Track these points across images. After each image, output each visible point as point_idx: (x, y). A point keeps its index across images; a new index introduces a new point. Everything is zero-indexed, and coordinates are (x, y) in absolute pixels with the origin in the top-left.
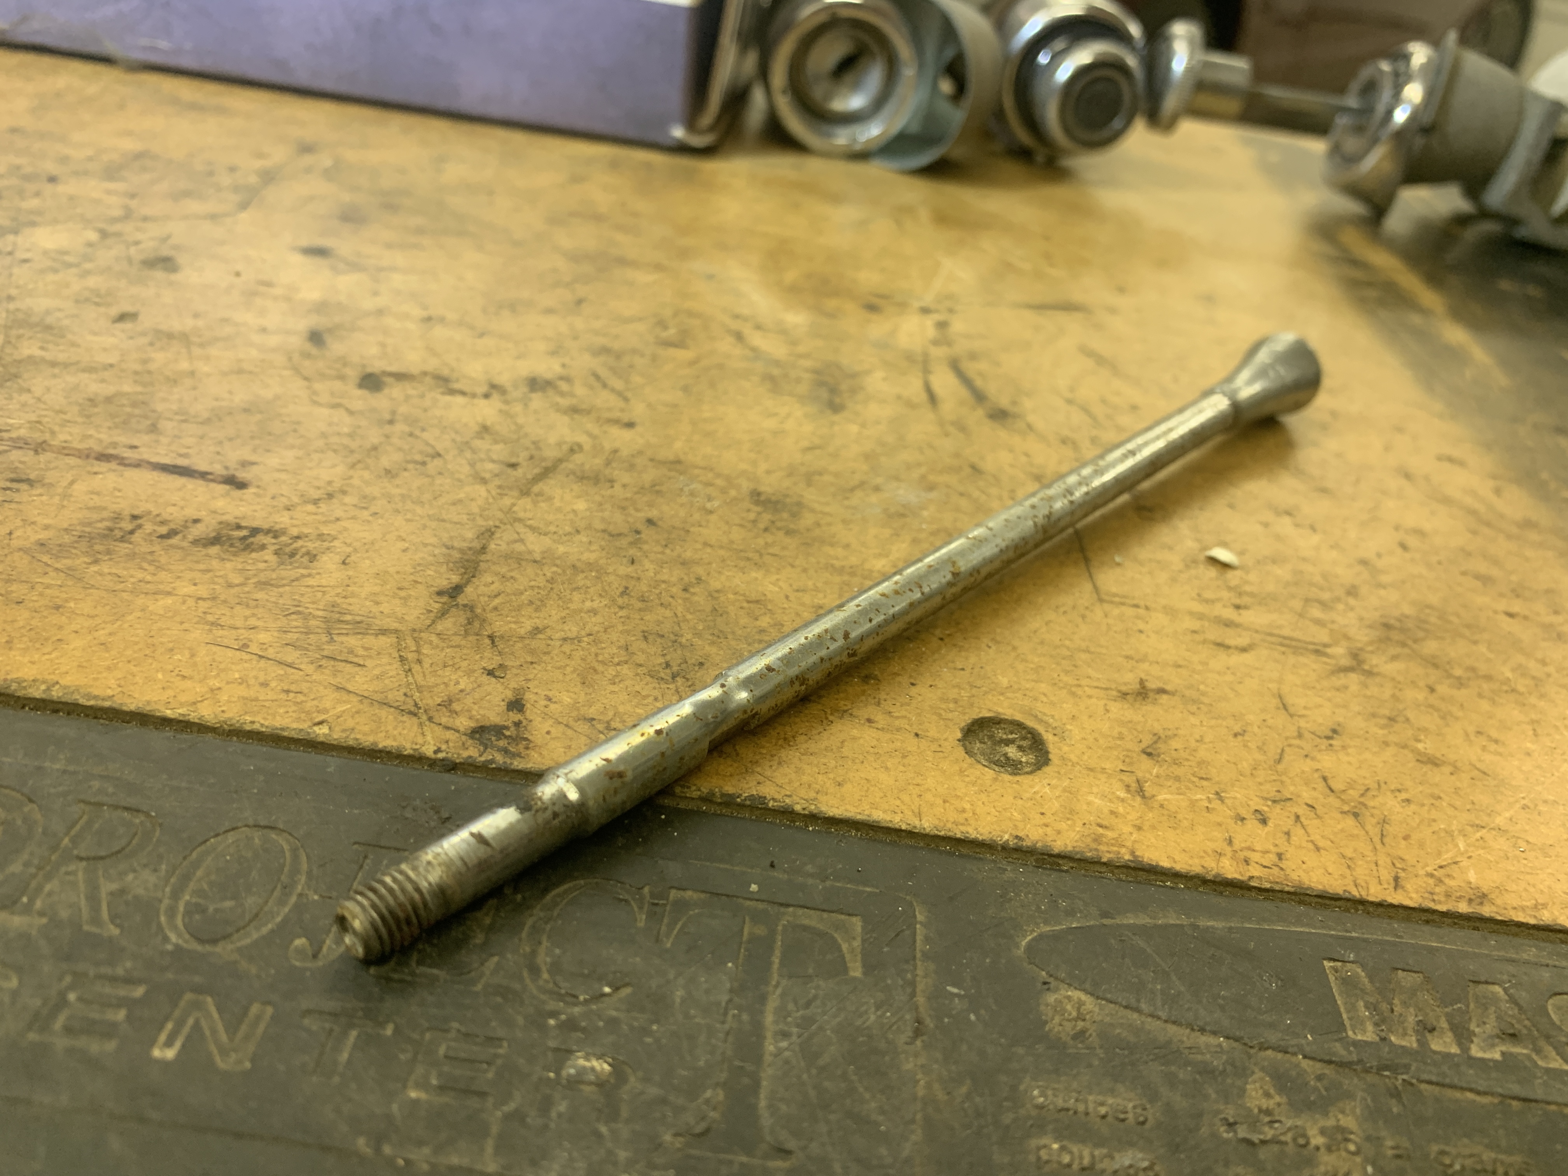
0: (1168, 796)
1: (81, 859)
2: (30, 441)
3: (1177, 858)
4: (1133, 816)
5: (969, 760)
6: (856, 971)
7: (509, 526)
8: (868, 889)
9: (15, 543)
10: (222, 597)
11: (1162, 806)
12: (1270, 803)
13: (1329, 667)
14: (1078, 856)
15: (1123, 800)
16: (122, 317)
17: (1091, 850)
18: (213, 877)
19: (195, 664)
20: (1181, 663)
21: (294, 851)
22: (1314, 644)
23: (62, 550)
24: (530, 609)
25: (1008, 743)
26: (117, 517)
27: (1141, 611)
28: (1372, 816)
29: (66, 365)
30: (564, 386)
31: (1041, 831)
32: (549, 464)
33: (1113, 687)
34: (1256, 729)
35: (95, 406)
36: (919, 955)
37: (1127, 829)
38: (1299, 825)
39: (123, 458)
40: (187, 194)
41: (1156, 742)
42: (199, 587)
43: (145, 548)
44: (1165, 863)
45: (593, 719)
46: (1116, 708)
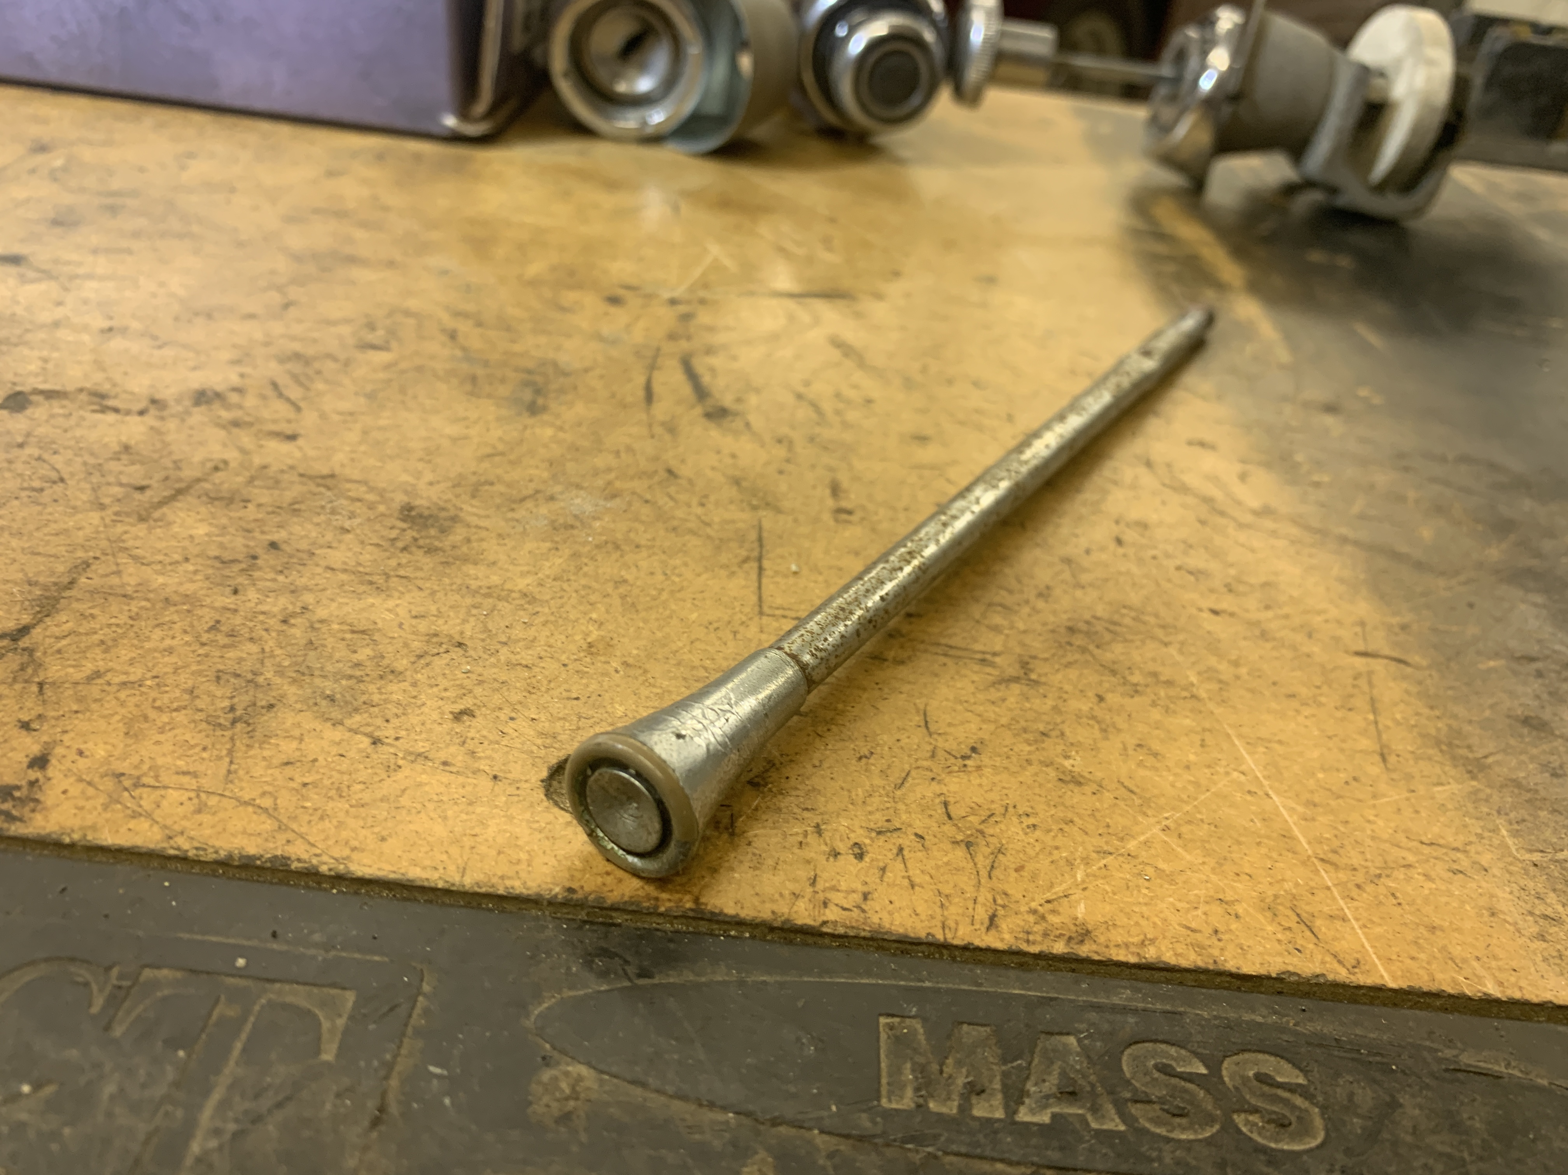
0: (761, 832)
5: (546, 803)
6: (329, 1053)
7: (110, 557)
8: (378, 959)
11: (750, 844)
12: (874, 834)
13: (991, 678)
14: (634, 908)
17: (649, 899)
22: (984, 653)
24: (98, 650)
28: (988, 845)
30: (234, 398)
32: (182, 485)
34: (885, 751)
36: (410, 1032)
38: (900, 857)
41: (767, 770)
44: (731, 910)
45: (123, 774)
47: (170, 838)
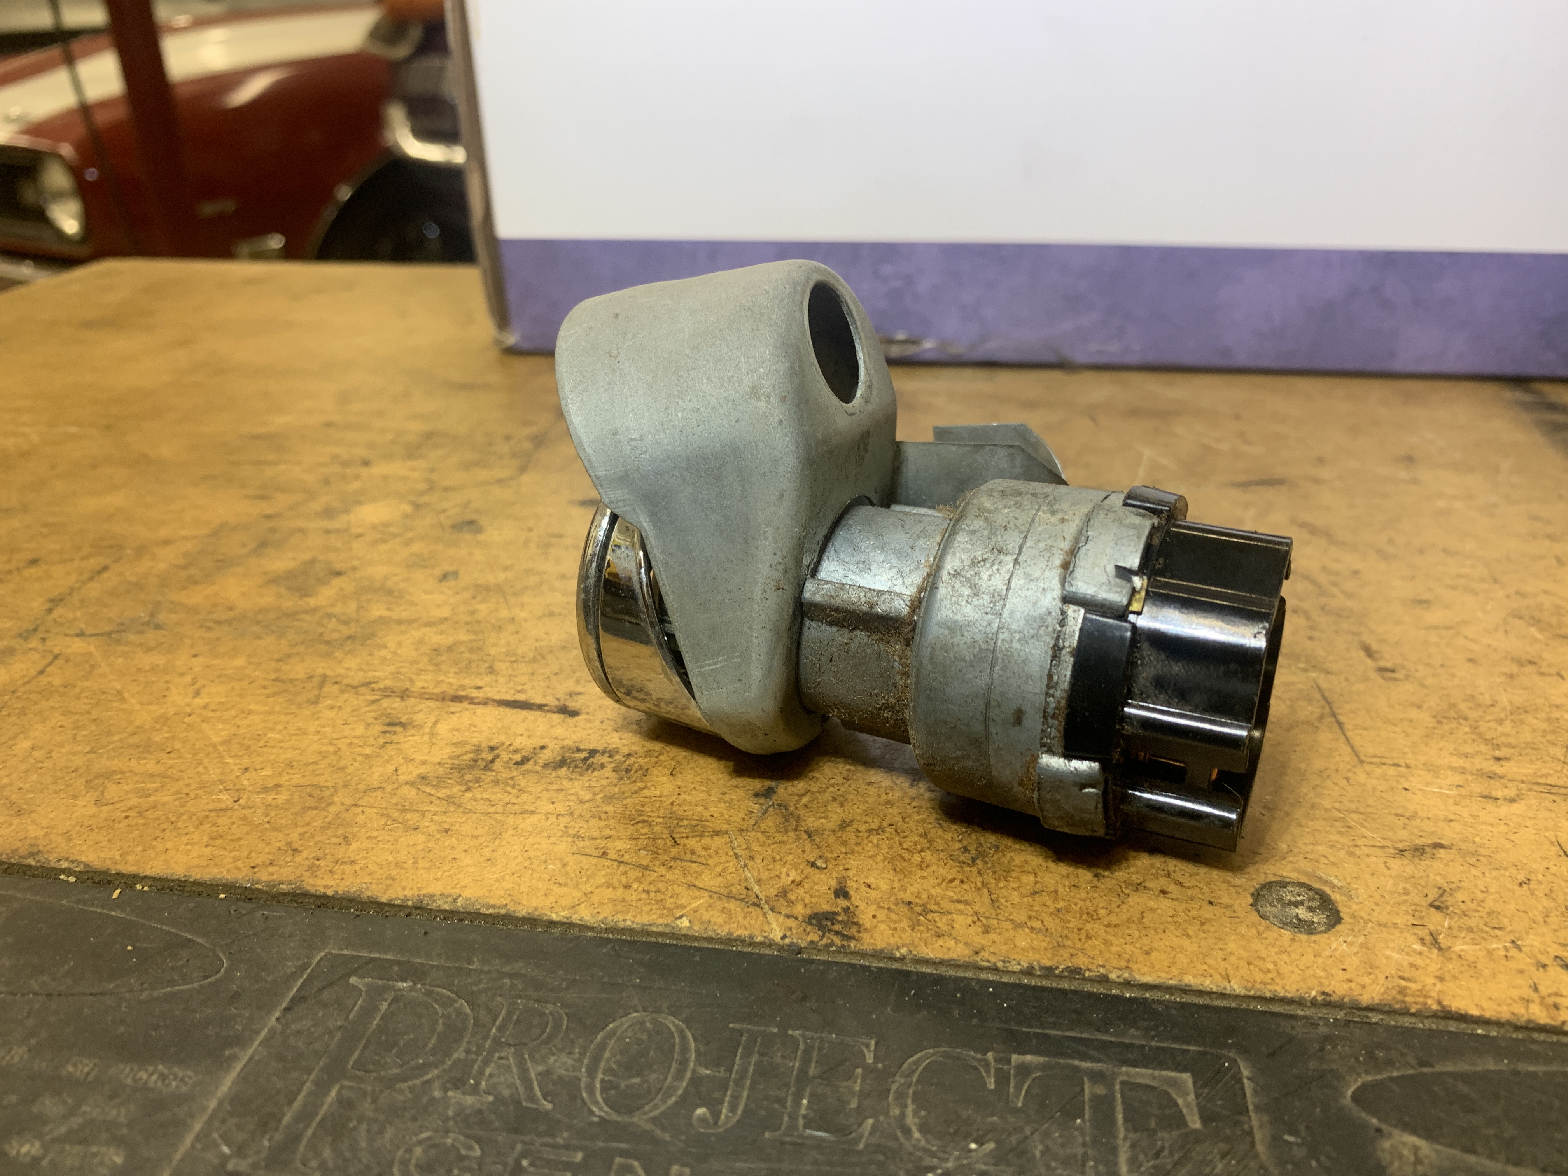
0: (1465, 947)
1: (510, 1045)
2: (395, 689)
3: (1485, 1006)
4: (1434, 967)
5: (1265, 923)
6: (1195, 1123)
8: (1192, 1048)
9: (402, 778)
10: (577, 813)
11: (1460, 956)
14: (1387, 1009)
15: (1420, 954)
16: (445, 577)
17: (1398, 1003)
18: (618, 1057)
19: (567, 873)
20: (1452, 817)
21: (681, 1032)
23: (439, 783)
24: (835, 805)
25: (1297, 904)
26: (478, 750)
27: (1403, 770)
29: (410, 622)
31: (1346, 986)
33: (1389, 844)
34: (1540, 877)
35: (440, 655)
36: (1251, 1107)
37: (1430, 981)
39: (472, 698)
40: (477, 464)
41: (1442, 895)
42: (556, 804)
43: (506, 774)
44: (1475, 1012)
45: (911, 903)
46: (1396, 864)
47: (977, 953)
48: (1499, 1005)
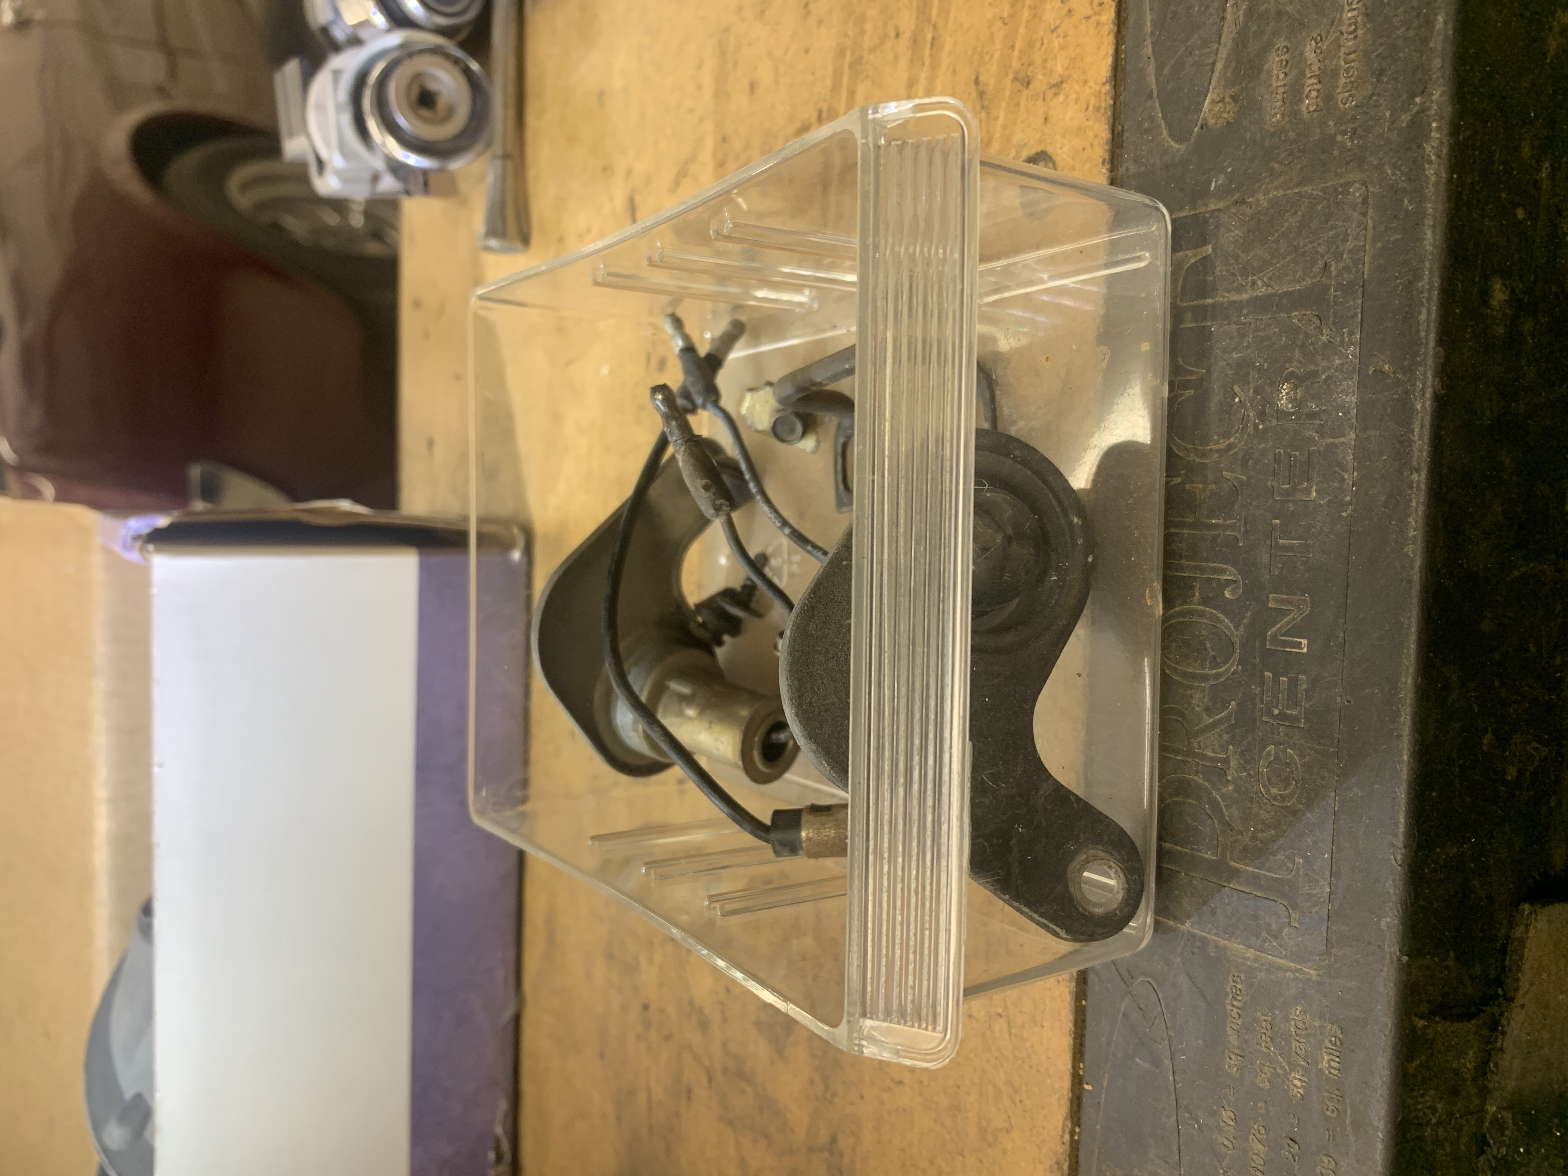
0: (1059, 65)
1: (1189, 743)
3: (1104, 52)
4: (1077, 87)
6: (1208, 250)
11: (1067, 69)
14: (1112, 120)
15: (1067, 96)
17: (1106, 113)
31: (1096, 148)
37: (1087, 91)
41: (1019, 80)
44: (1109, 60)
48: (1103, 43)
